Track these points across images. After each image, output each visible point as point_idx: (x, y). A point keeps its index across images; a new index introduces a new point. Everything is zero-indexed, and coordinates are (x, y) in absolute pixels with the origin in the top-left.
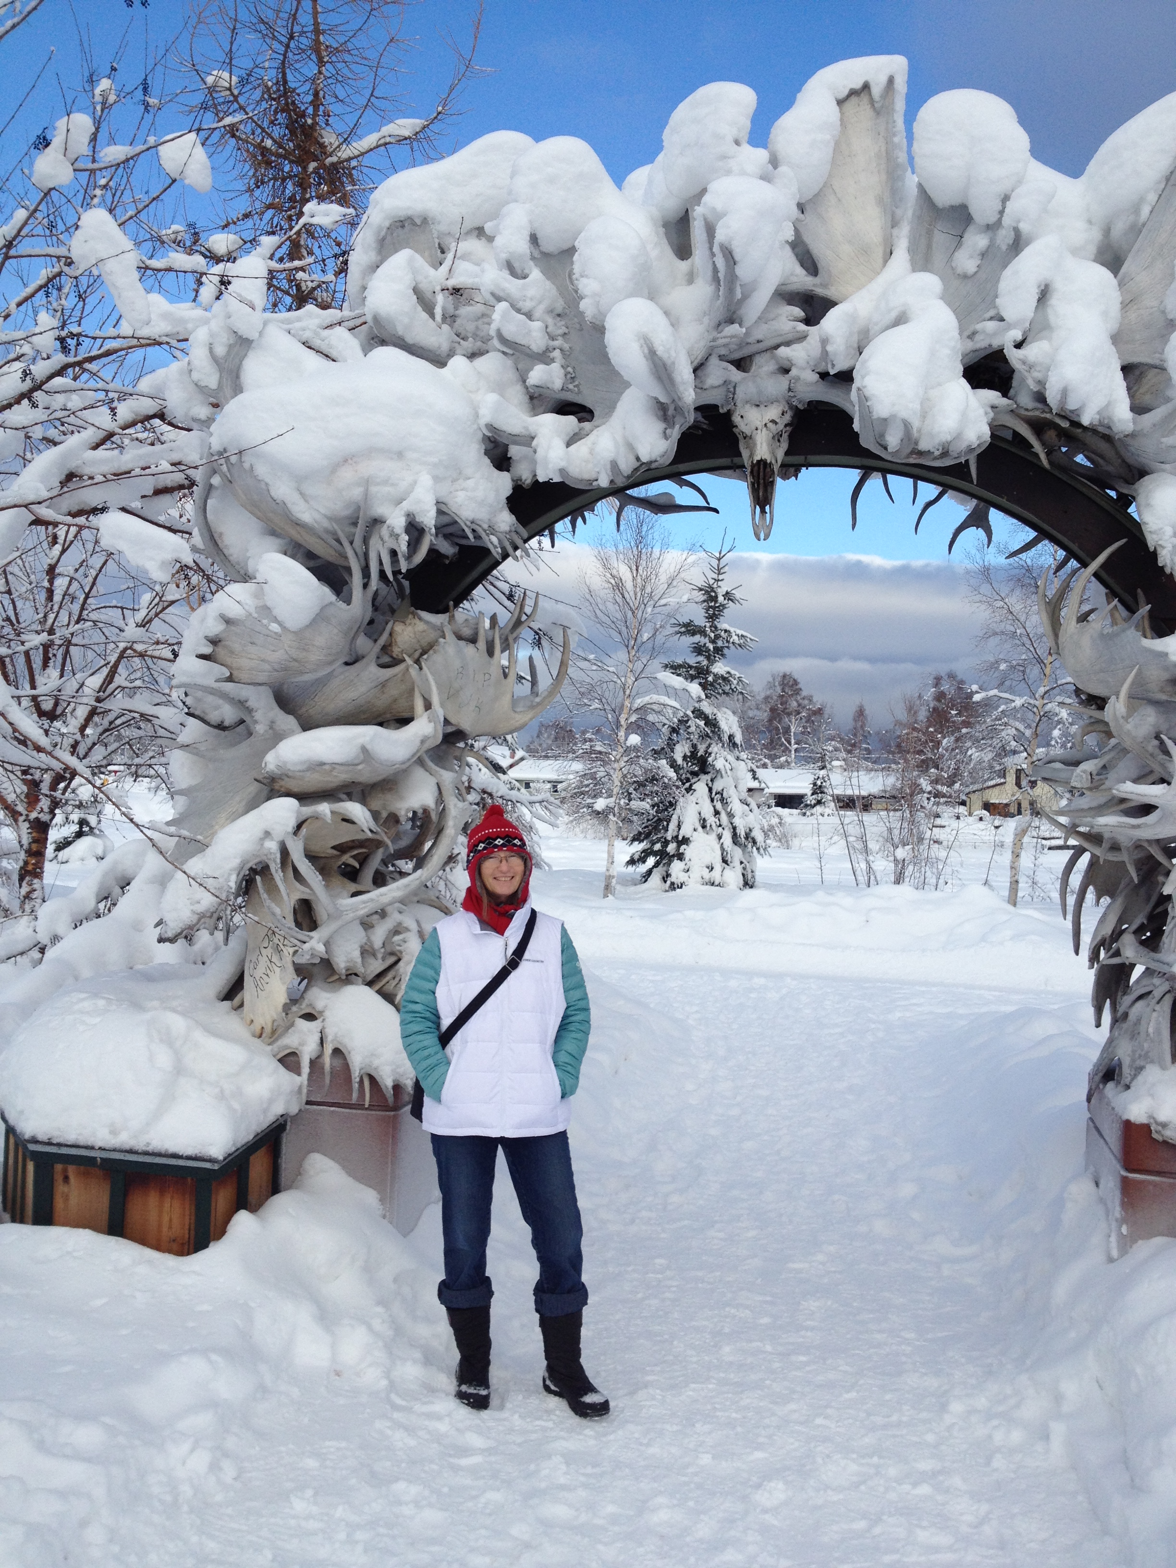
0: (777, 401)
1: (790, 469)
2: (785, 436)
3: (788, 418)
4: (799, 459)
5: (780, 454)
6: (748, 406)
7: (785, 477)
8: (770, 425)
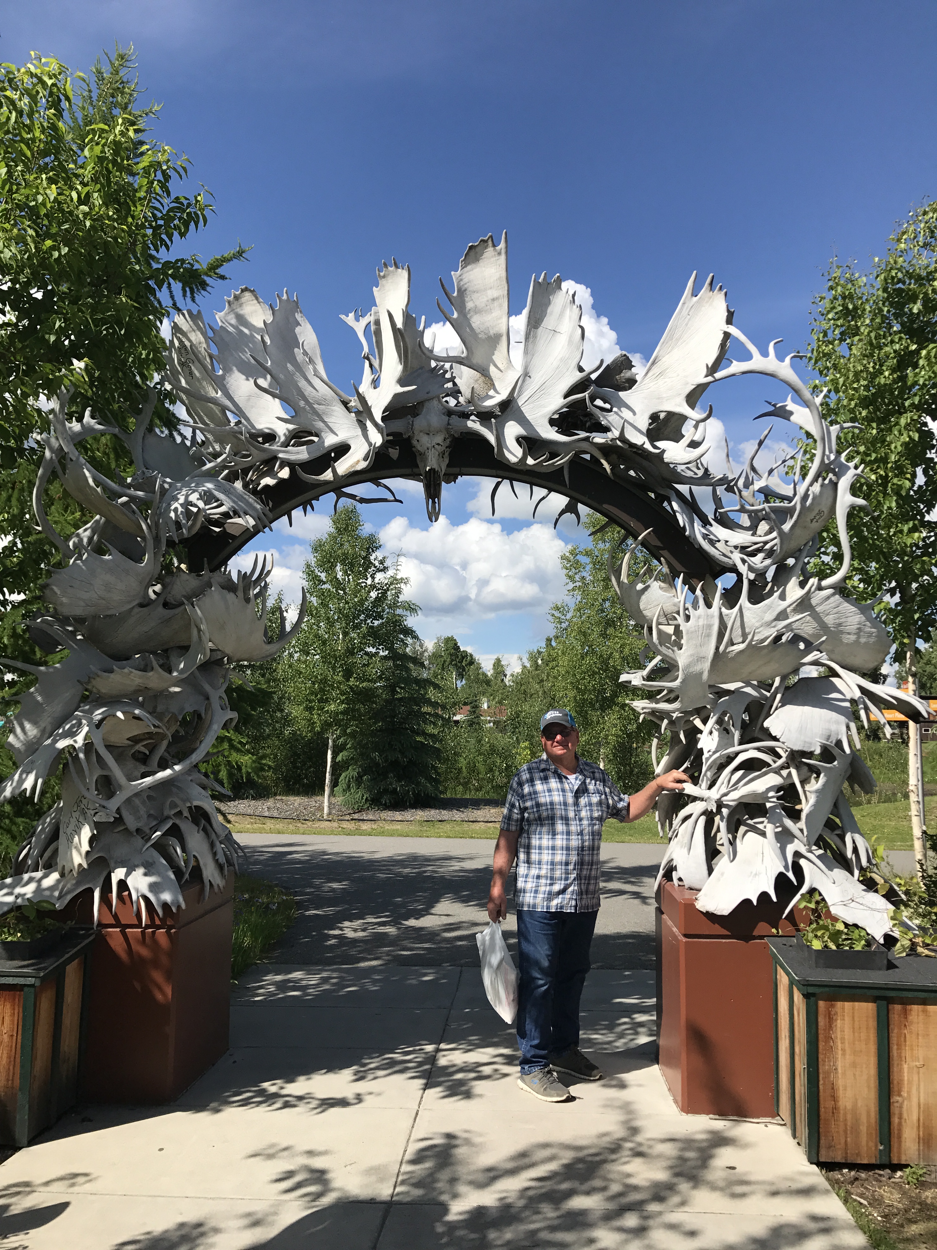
0: (441, 431)
1: (451, 478)
2: (447, 454)
3: (448, 442)
4: (456, 470)
5: (444, 468)
6: (421, 434)
7: (448, 482)
8: (436, 446)
